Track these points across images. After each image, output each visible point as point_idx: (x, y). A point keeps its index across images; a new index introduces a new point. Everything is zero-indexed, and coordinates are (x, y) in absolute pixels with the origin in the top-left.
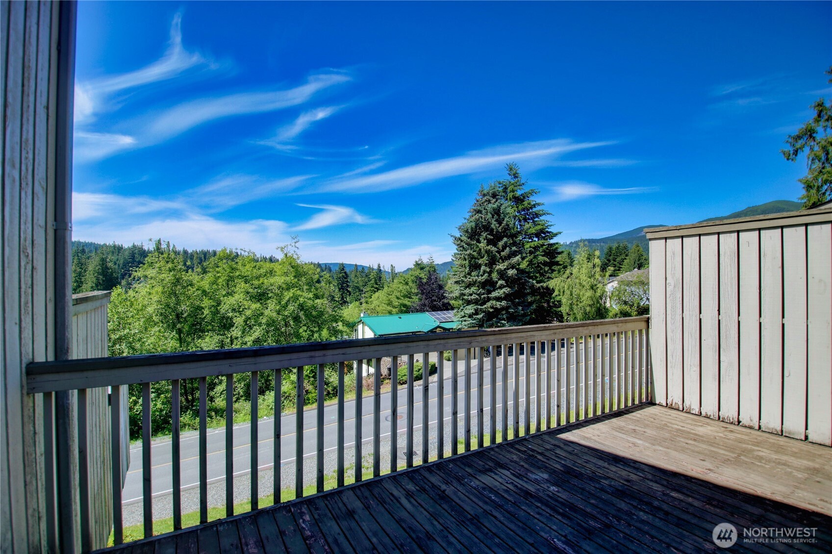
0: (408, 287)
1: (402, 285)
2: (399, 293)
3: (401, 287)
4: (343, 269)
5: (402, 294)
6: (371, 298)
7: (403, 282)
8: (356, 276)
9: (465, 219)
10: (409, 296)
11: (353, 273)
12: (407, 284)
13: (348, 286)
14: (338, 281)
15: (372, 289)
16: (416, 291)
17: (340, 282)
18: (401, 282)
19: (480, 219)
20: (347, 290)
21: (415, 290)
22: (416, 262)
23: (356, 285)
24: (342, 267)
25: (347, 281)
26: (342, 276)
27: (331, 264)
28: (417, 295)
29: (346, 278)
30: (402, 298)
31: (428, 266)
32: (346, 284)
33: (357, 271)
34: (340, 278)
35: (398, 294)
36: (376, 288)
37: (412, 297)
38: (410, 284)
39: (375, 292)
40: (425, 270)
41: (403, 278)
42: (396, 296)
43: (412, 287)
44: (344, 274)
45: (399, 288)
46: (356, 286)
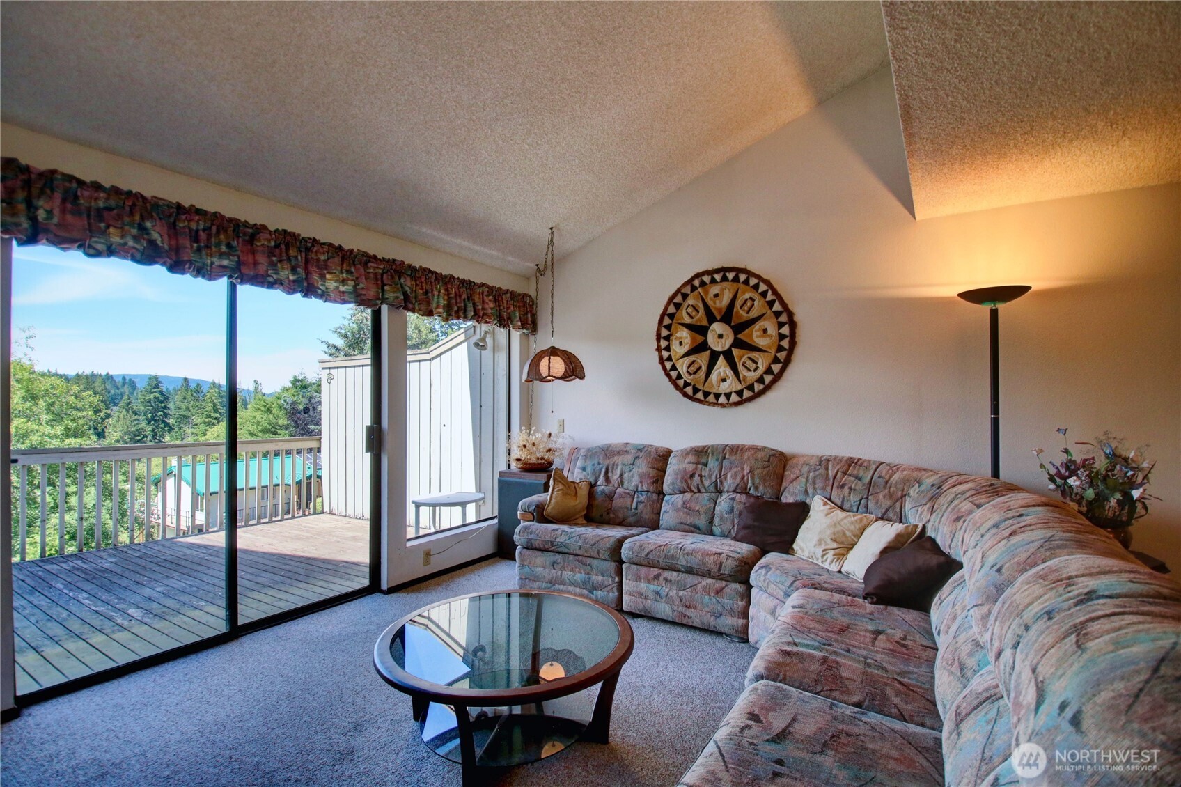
0: (271, 416)
1: (260, 412)
2: (255, 427)
3: (258, 417)
4: (157, 386)
5: (260, 428)
6: (205, 435)
7: (263, 409)
8: (184, 398)
9: (344, 318)
10: (273, 430)
11: (179, 393)
12: (269, 411)
13: (166, 415)
14: (145, 406)
15: (207, 420)
16: (286, 422)
17: (151, 408)
18: (259, 409)
19: (365, 321)
20: (164, 422)
21: (283, 421)
22: (295, 377)
23: (183, 413)
24: (155, 382)
25: (165, 407)
26: (155, 397)
27: (137, 376)
28: (286, 429)
29: (162, 402)
30: (260, 434)
31: (314, 384)
32: (162, 411)
33: (187, 390)
34: (150, 402)
35: (253, 428)
36: (216, 418)
37: (279, 431)
38: (275, 411)
39: (213, 424)
40: (309, 389)
41: (262, 403)
42: (249, 431)
43: (278, 416)
44: (158, 395)
45: (255, 417)
46: (184, 416)
